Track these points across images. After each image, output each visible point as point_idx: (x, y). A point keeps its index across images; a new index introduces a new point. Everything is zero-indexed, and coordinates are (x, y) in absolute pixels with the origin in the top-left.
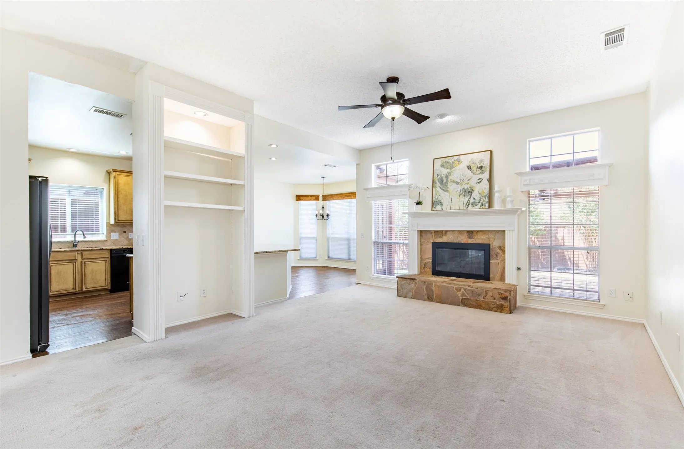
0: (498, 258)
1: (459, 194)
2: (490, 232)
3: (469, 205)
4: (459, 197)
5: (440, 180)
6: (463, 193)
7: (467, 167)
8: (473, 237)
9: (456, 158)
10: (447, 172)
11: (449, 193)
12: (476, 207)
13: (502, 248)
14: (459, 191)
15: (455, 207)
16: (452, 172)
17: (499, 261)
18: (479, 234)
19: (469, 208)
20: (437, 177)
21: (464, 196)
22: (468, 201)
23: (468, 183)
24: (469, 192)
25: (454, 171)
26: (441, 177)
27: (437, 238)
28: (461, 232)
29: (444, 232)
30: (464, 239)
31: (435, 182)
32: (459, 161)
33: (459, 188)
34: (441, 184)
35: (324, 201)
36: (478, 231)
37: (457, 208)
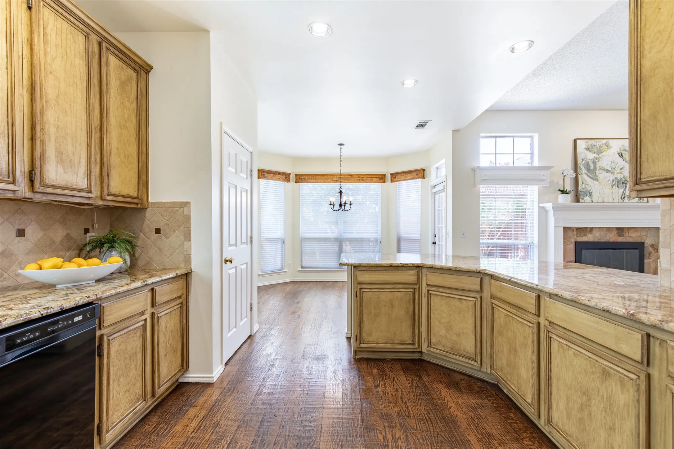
0: (650, 258)
1: (611, 184)
2: (642, 229)
3: (624, 197)
4: (612, 188)
5: (586, 166)
6: (616, 184)
7: (618, 154)
8: (623, 235)
9: (604, 141)
10: (594, 157)
11: (599, 182)
12: (633, 200)
13: (655, 247)
14: (611, 181)
15: (609, 200)
16: (600, 158)
17: (651, 260)
18: (631, 231)
19: (625, 201)
20: (582, 162)
21: (618, 187)
22: (624, 193)
23: (621, 173)
24: (623, 183)
25: (603, 157)
26: (587, 162)
27: (580, 236)
28: (609, 229)
29: (588, 229)
30: (612, 237)
31: (580, 167)
32: (607, 146)
33: (611, 177)
34: (587, 172)
35: (299, 182)
36: (629, 228)
37: (611, 200)
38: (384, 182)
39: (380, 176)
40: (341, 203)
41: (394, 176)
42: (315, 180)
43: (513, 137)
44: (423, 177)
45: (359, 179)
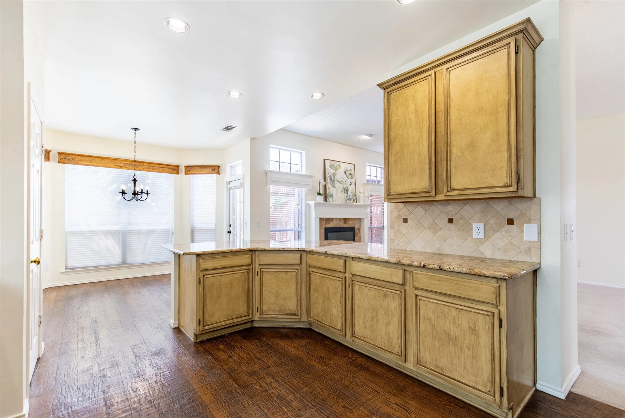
2: (354, 219)
3: (347, 199)
4: (342, 193)
5: (330, 178)
6: (344, 191)
7: (344, 172)
8: (346, 222)
9: (338, 163)
10: (334, 172)
11: (336, 189)
12: (351, 201)
13: (359, 229)
14: (341, 189)
18: (350, 220)
19: (347, 202)
20: (328, 175)
22: (347, 197)
23: (345, 184)
25: (337, 173)
26: (330, 175)
27: (327, 224)
28: (340, 219)
29: (331, 219)
30: (342, 224)
31: (327, 178)
32: (339, 166)
33: (341, 186)
34: (331, 181)
35: (65, 163)
36: (349, 218)
37: (341, 201)
38: (178, 173)
39: (173, 167)
40: (135, 191)
41: (188, 169)
42: (90, 162)
43: (290, 151)
44: (218, 173)
45: (149, 167)
